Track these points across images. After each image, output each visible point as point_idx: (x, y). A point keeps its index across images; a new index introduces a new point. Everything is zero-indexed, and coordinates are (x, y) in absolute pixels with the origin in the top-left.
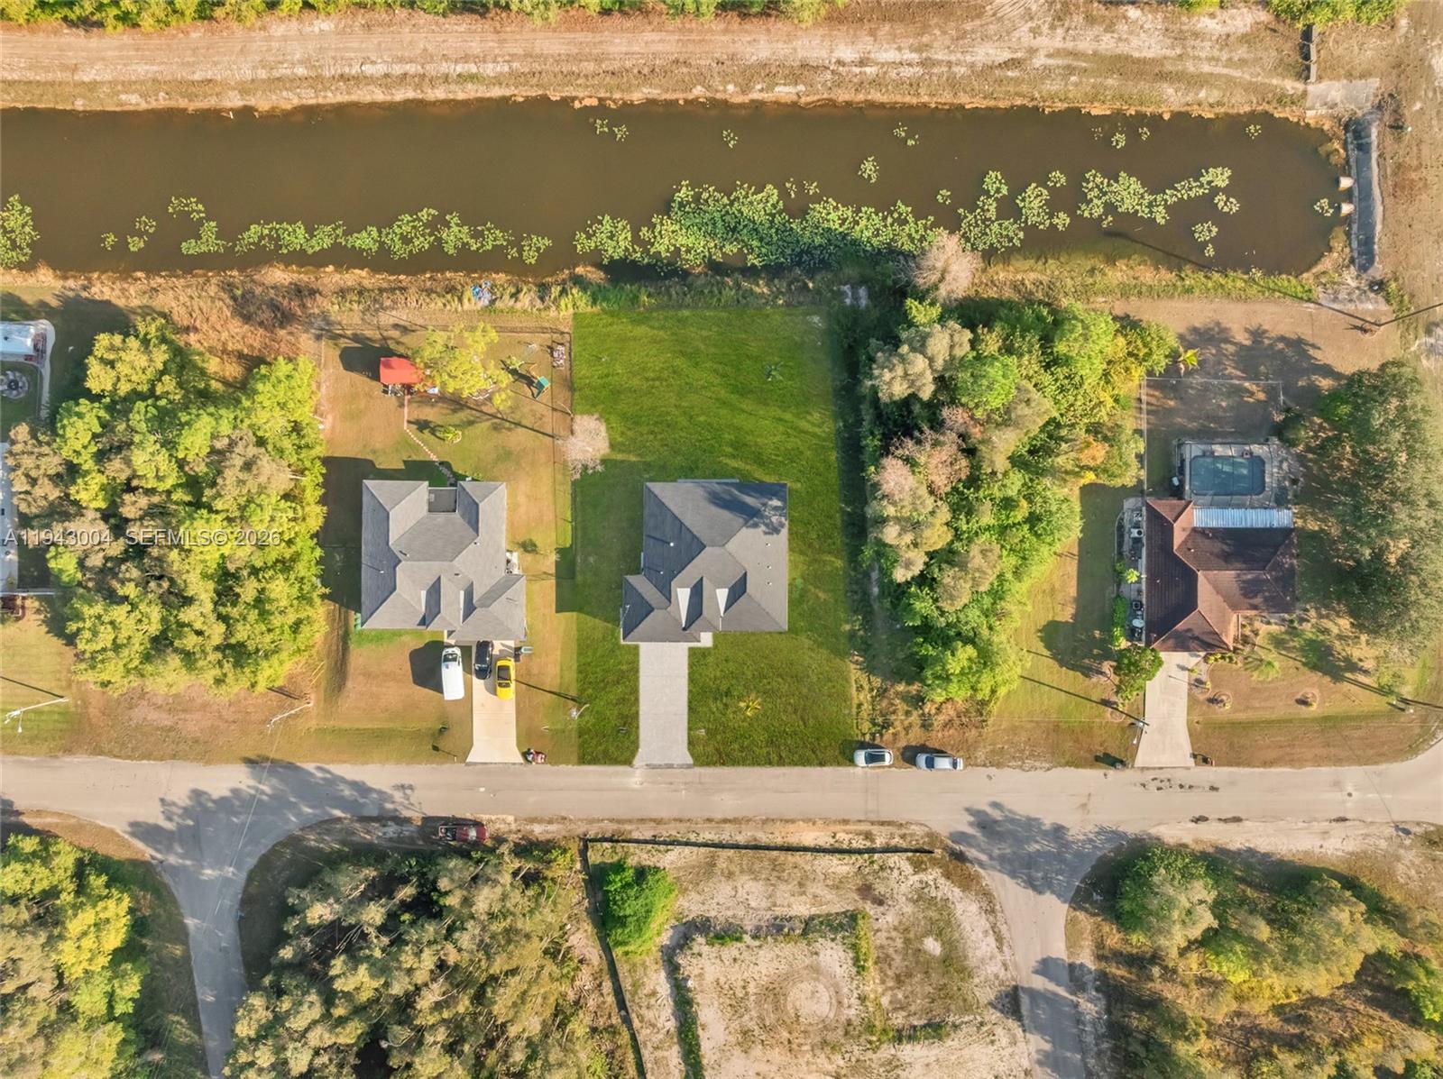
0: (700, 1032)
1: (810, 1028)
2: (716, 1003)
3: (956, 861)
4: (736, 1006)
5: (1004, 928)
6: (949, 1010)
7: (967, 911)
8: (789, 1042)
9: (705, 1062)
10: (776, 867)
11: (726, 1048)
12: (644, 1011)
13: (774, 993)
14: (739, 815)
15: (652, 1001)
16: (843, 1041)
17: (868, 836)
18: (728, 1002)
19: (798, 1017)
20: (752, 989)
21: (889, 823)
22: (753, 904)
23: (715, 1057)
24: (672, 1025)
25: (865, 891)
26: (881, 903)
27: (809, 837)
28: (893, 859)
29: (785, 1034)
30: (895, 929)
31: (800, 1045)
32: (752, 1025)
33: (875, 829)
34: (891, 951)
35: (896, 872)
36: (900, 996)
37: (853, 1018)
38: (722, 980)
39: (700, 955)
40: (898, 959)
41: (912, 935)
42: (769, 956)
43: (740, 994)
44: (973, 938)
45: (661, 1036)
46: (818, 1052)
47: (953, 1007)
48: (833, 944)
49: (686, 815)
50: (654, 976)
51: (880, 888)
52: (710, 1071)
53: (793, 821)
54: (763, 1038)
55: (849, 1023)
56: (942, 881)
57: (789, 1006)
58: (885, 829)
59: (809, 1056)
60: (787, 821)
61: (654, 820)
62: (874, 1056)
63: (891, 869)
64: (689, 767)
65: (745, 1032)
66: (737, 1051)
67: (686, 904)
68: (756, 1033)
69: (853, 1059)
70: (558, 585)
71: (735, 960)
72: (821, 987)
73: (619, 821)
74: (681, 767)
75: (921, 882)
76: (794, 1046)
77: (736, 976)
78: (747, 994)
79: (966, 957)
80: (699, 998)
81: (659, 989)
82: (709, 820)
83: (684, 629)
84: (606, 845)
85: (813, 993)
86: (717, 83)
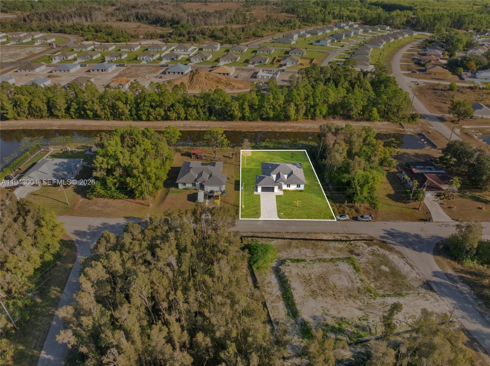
0: (292, 291)
1: (342, 290)
2: (298, 281)
3: (383, 244)
4: (307, 281)
5: (411, 263)
6: (402, 289)
7: (394, 258)
8: (334, 295)
9: (296, 302)
10: (314, 244)
11: (305, 297)
12: (266, 289)
13: (323, 278)
14: (298, 231)
15: (270, 285)
16: (358, 295)
17: (347, 237)
18: (303, 280)
19: (335, 286)
20: (313, 276)
21: (354, 234)
22: (308, 255)
23: (301, 300)
24: (279, 293)
25: (351, 252)
26: (359, 255)
27: (325, 237)
28: (359, 243)
29: (331, 292)
30: (367, 263)
31: (339, 296)
32: (315, 289)
33: (349, 236)
34: (368, 270)
35: (361, 247)
36: (378, 284)
37: (360, 287)
38: (300, 273)
39: (289, 265)
40: (372, 273)
41: (375, 265)
42: (318, 266)
43: (308, 278)
44: (400, 265)
45: (274, 298)
46: (348, 299)
47: (403, 288)
48: (343, 263)
49: (279, 231)
50: (270, 277)
51: (357, 251)
52: (299, 306)
53: (318, 233)
54: (322, 293)
55: (359, 289)
56: (380, 249)
57: (331, 283)
58: (353, 235)
59: (344, 300)
60: (316, 233)
61: (267, 232)
62: (375, 301)
63: (359, 246)
65: (313, 292)
66: (311, 298)
67: (281, 255)
68: (318, 291)
69: (366, 303)
71: (304, 267)
72: (342, 276)
73: (254, 233)
75: (372, 249)
76: (336, 297)
77: (305, 272)
78: (311, 278)
79: (400, 272)
80: (290, 279)
81: (272, 281)
82: (287, 233)
83: (275, 182)
84: (249, 239)
85: (340, 278)
86: (274, 129)
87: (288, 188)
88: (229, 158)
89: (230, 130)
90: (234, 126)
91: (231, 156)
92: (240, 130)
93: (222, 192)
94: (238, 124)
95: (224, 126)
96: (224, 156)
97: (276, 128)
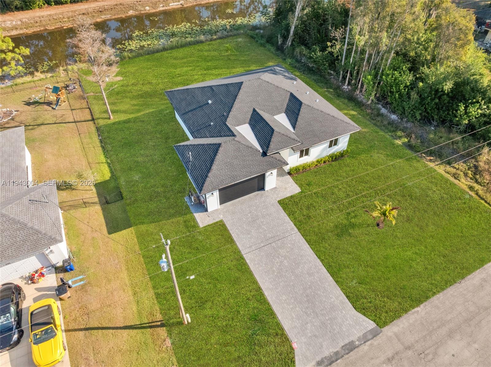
64: (374, 334)
70: (103, 210)
74: (365, 339)
83: (264, 154)
86: (140, 8)
87: (306, 160)
88: (49, 104)
89: (30, 31)
90: (38, 19)
91: (53, 98)
92: (58, 25)
93: (58, 270)
94: (49, 13)
95: (8, 24)
96: (28, 104)
97: (143, 6)
